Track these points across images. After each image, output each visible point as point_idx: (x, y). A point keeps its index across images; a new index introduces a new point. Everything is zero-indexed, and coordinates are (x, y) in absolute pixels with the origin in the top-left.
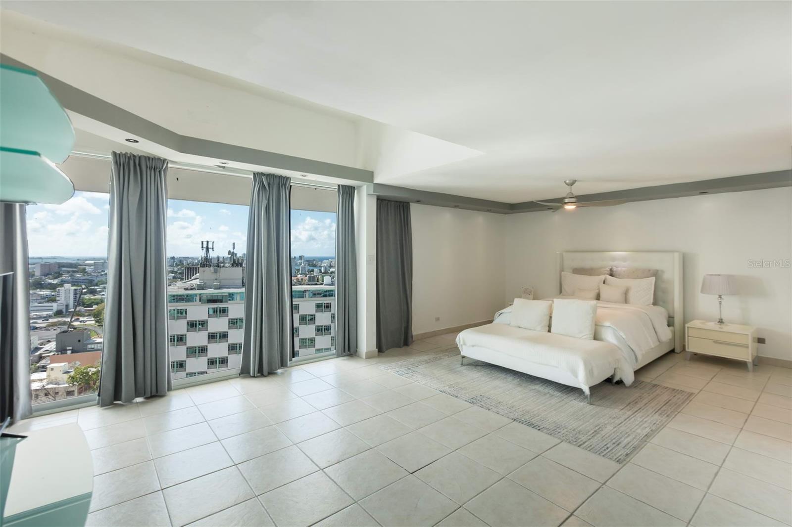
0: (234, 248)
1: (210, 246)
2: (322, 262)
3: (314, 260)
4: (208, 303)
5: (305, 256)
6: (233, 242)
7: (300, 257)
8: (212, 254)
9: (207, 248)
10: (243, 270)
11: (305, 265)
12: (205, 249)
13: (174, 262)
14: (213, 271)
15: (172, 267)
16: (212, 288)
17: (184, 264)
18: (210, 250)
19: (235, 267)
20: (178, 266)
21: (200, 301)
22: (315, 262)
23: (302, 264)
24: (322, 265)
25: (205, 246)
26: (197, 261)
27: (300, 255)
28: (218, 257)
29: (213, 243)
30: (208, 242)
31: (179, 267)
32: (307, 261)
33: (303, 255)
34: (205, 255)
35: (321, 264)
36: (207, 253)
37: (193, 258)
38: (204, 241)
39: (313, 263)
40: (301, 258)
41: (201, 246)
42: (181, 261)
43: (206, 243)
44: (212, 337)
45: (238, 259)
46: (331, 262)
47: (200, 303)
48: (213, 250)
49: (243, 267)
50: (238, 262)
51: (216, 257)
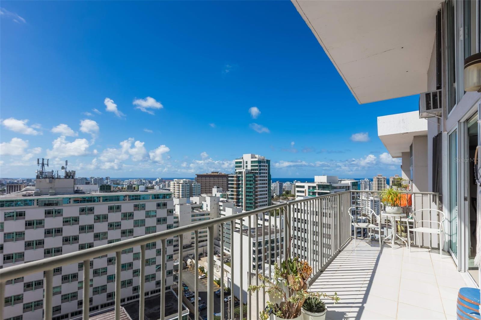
0: (66, 164)
1: (45, 162)
3: (117, 180)
4: (44, 206)
5: (110, 177)
6: (66, 160)
7: (106, 178)
8: (47, 169)
9: (43, 164)
10: (74, 181)
11: (111, 183)
12: (40, 165)
14: (48, 182)
16: (48, 195)
18: (46, 166)
19: (68, 178)
21: (38, 205)
24: (124, 184)
25: (41, 162)
27: (107, 177)
28: (53, 171)
29: (48, 160)
30: (43, 159)
32: (112, 181)
33: (109, 176)
34: (41, 170)
36: (42, 168)
38: (39, 158)
39: (117, 182)
41: (37, 162)
43: (42, 160)
44: (48, 232)
45: (70, 173)
46: (131, 181)
47: (38, 206)
48: (48, 166)
49: (74, 179)
50: (70, 175)
51: (51, 171)
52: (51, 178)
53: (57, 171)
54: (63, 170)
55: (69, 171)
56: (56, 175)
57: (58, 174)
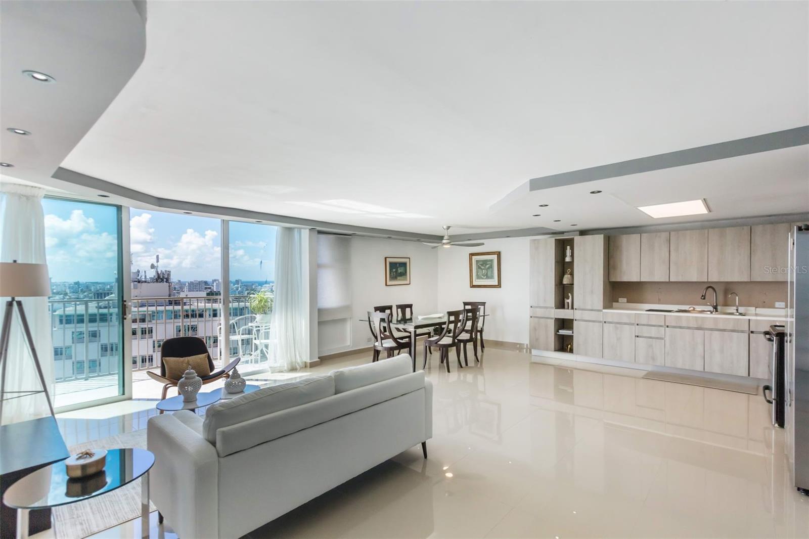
0: (158, 261)
2: (262, 286)
3: (253, 285)
5: (242, 280)
6: (157, 254)
10: (169, 286)
13: (79, 287)
15: (77, 294)
17: (93, 290)
19: (160, 282)
20: (84, 292)
22: (254, 287)
23: (240, 289)
26: (109, 287)
28: (139, 271)
31: (86, 294)
33: (240, 279)
35: (261, 289)
37: (103, 283)
40: (237, 282)
42: (87, 287)
45: (163, 273)
46: (272, 286)
49: (169, 283)
50: (163, 277)
51: (137, 270)
52: (136, 282)
53: (145, 272)
54: (153, 270)
55: (161, 271)
56: (143, 277)
57: (145, 276)
